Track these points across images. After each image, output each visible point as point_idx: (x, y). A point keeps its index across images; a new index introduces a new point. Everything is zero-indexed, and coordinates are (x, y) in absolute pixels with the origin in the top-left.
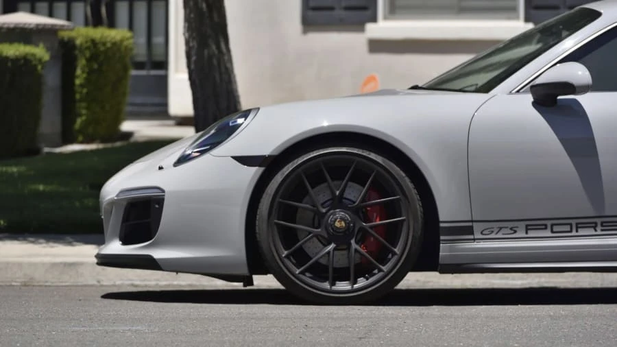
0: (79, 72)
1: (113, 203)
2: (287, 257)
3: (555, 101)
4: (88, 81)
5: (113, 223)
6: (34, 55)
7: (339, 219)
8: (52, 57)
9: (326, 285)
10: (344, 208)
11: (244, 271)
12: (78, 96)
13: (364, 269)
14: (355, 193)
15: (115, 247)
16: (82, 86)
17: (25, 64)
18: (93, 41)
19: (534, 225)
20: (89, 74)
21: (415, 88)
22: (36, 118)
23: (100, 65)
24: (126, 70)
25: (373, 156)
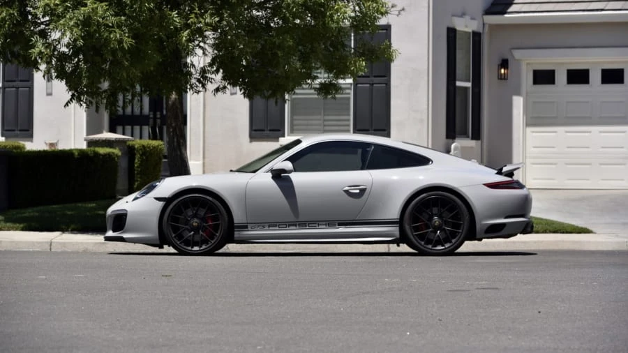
0: (136, 161)
1: (110, 216)
2: (175, 237)
3: (280, 177)
4: (141, 165)
5: (109, 223)
6: (113, 153)
7: (195, 222)
8: (122, 154)
9: (190, 248)
10: (197, 218)
11: (158, 242)
12: (136, 172)
13: (205, 242)
14: (202, 212)
15: (110, 233)
16: (137, 167)
17: (109, 157)
18: (143, 146)
19: (272, 225)
20: (141, 161)
21: (231, 171)
22: (115, 182)
23: (147, 158)
24: (160, 159)
25: (208, 197)
